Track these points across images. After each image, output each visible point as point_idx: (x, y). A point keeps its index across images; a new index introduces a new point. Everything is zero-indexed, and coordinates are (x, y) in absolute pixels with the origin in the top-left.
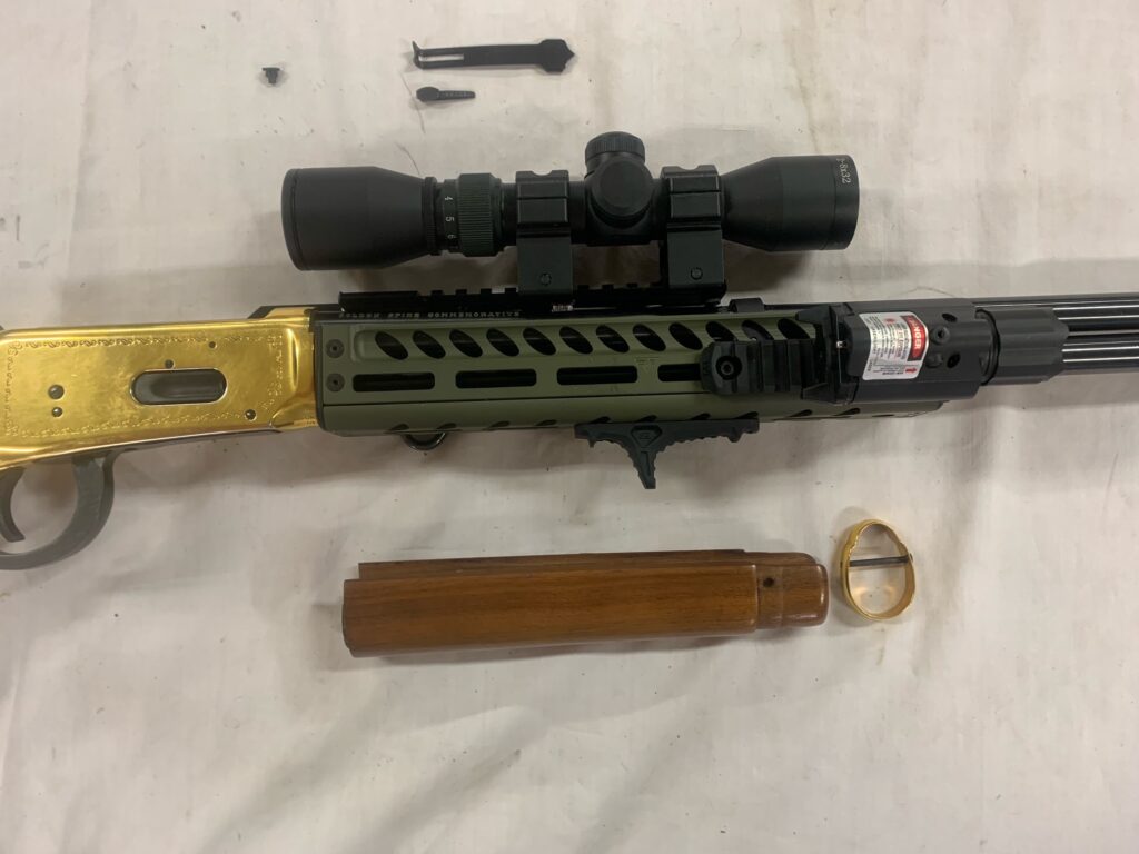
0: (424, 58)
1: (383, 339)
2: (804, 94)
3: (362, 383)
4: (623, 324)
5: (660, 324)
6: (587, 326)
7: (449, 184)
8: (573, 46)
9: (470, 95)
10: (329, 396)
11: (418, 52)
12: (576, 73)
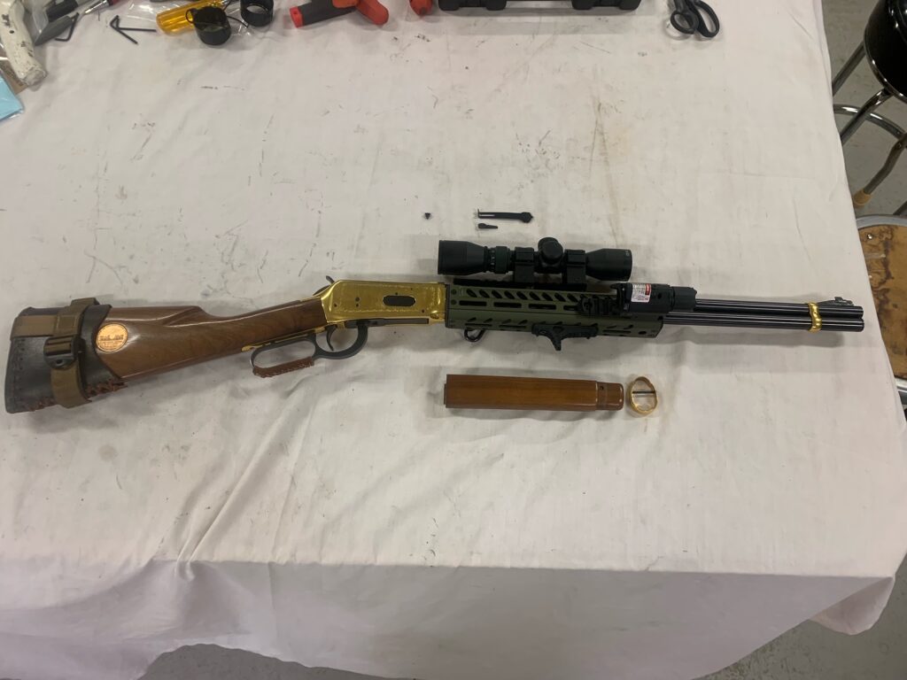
0: (481, 215)
1: (469, 292)
2: (614, 235)
3: (462, 303)
4: (551, 293)
5: (564, 294)
6: (539, 293)
7: (492, 249)
8: (533, 214)
9: (496, 227)
10: (451, 306)
11: (479, 213)
12: (533, 224)
